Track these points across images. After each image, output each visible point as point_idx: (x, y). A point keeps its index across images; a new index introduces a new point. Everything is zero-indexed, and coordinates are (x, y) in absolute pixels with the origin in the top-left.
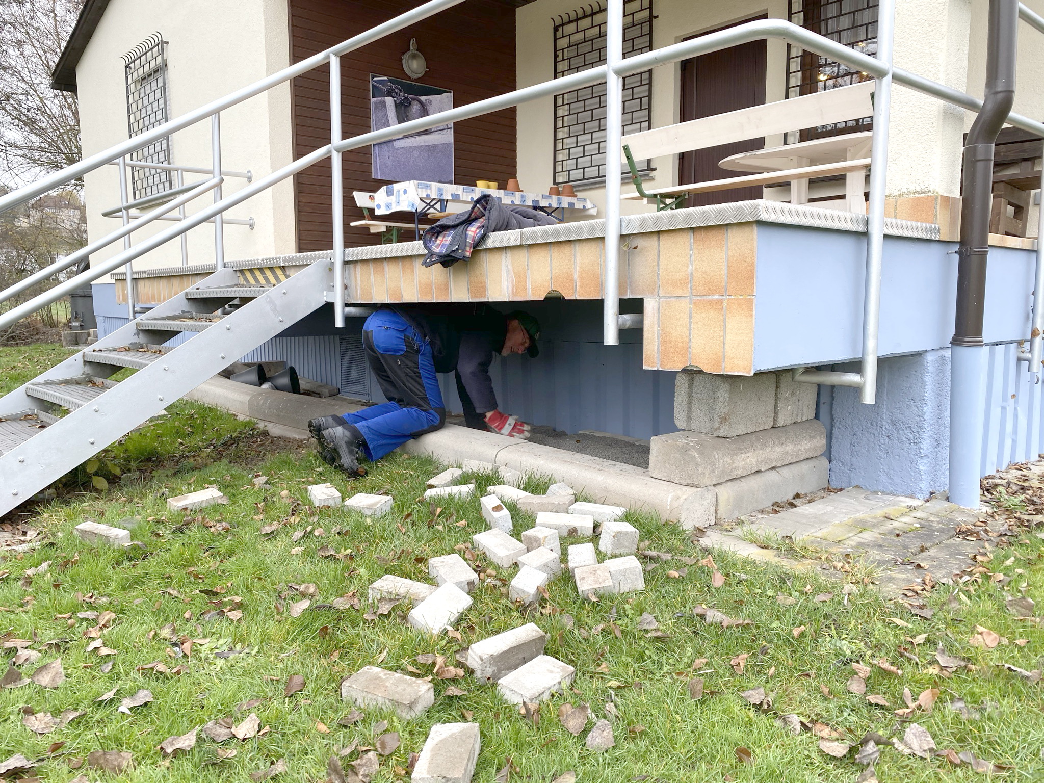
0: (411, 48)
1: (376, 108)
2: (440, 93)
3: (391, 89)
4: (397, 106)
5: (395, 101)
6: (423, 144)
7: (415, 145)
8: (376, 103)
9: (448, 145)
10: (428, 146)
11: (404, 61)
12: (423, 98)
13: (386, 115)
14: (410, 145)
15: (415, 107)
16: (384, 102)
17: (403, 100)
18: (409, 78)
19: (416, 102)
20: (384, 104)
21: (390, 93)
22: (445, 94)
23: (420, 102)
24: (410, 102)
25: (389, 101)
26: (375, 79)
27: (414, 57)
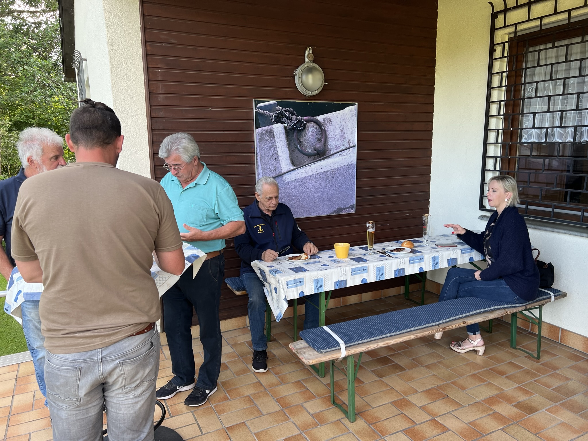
0: (306, 60)
1: (261, 140)
2: (342, 107)
3: (281, 114)
4: (288, 132)
5: (285, 128)
6: (320, 171)
7: (310, 174)
8: (261, 134)
9: (349, 166)
10: (326, 172)
11: (296, 78)
12: (320, 118)
13: (275, 146)
14: (304, 175)
15: (310, 129)
16: (272, 131)
17: (295, 125)
18: (304, 97)
19: (312, 124)
20: (271, 134)
21: (278, 120)
22: (348, 109)
23: (317, 123)
24: (305, 125)
25: (278, 128)
26: (260, 105)
27: (310, 70)
